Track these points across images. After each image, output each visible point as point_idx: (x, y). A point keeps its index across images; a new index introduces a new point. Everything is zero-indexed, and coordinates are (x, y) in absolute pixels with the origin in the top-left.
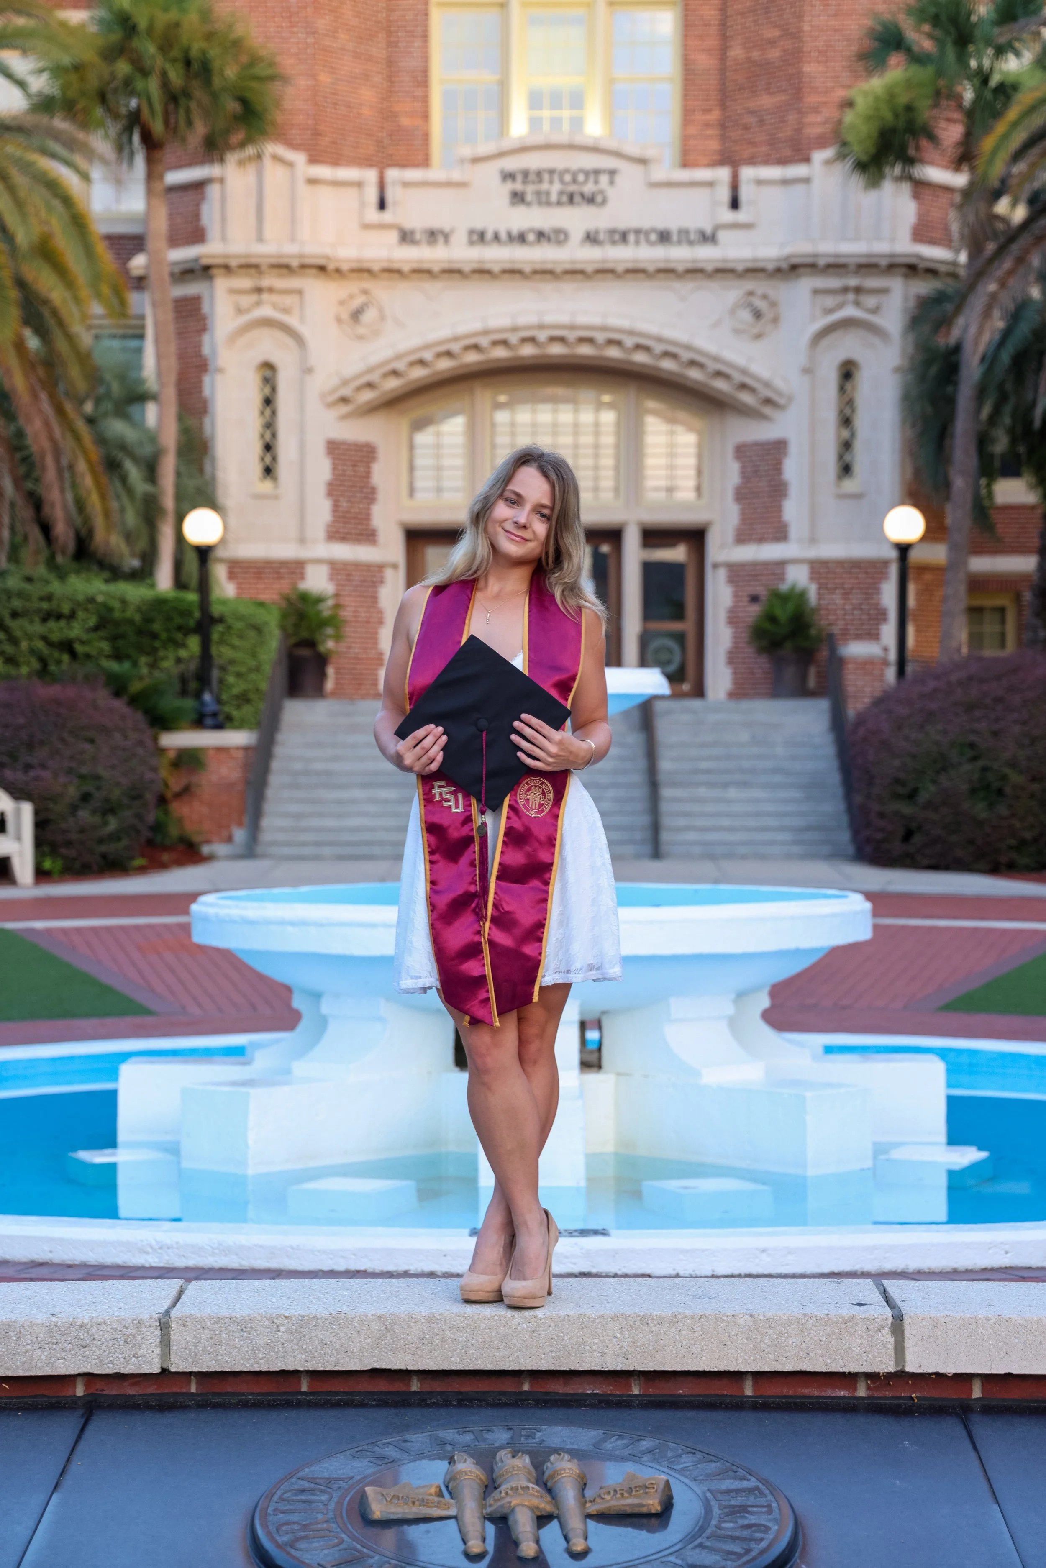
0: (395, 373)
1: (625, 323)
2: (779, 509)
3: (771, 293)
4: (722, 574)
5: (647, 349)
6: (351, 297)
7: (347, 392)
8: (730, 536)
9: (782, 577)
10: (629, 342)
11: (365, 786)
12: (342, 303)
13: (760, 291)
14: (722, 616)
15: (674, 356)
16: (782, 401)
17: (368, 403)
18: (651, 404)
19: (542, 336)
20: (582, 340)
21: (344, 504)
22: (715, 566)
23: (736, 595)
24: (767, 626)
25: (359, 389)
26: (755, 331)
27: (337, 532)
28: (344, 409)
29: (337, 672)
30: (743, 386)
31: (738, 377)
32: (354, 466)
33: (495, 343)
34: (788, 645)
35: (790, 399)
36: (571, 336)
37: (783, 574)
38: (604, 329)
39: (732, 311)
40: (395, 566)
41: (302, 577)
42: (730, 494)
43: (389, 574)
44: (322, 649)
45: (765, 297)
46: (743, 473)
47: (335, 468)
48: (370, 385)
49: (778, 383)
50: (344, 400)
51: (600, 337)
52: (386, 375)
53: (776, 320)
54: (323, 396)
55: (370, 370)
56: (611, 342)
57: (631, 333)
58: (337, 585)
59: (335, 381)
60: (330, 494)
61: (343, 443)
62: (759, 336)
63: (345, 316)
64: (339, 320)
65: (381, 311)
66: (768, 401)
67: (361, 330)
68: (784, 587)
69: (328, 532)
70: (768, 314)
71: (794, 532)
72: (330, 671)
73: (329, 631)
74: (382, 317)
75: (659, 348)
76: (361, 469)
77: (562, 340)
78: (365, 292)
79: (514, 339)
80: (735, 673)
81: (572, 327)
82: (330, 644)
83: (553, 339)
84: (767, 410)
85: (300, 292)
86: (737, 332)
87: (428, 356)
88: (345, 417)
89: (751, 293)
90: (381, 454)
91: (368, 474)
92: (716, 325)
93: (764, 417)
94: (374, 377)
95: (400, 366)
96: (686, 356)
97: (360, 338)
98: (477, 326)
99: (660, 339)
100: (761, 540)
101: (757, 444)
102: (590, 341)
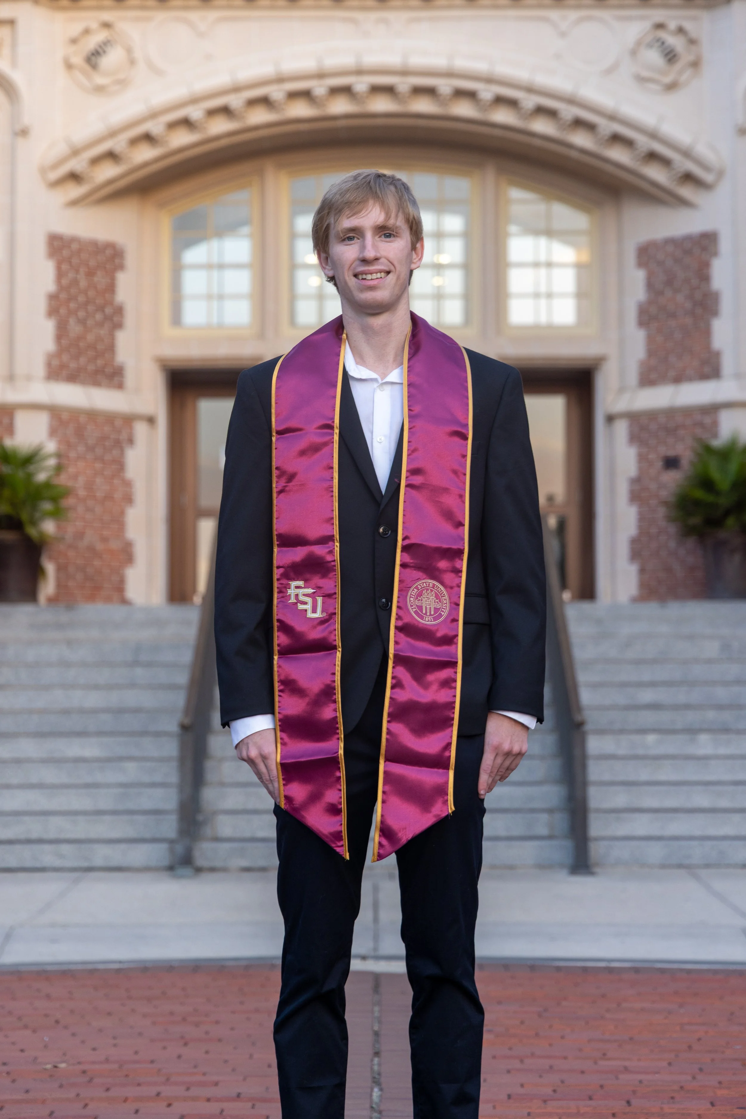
0: (148, 138)
1: (481, 66)
2: (707, 333)
3: (688, 26)
4: (622, 428)
5: (512, 103)
6: (87, 32)
7: (77, 165)
8: (633, 376)
9: (714, 428)
10: (487, 93)
11: (40, 735)
12: (74, 41)
13: (672, 25)
14: (623, 490)
15: (551, 113)
16: (708, 177)
17: (110, 182)
18: (516, 194)
19: (361, 84)
20: (418, 91)
21: (74, 328)
22: (610, 419)
23: (642, 458)
24: (699, 494)
25: (95, 161)
26: (668, 80)
27: (62, 366)
28: (75, 191)
29: (60, 569)
30: (652, 156)
31: (643, 142)
32: (90, 274)
33: (293, 95)
34: (731, 521)
35: (720, 174)
36: (403, 84)
37: (715, 424)
38: (450, 74)
39: (634, 53)
40: (151, 420)
41: (10, 430)
42: (632, 315)
43: (140, 429)
44: (32, 532)
45: (681, 30)
46: (650, 285)
47: (60, 275)
48: (111, 156)
49: (702, 150)
50: (74, 177)
51: (445, 86)
52: (134, 142)
53: (695, 64)
54: (43, 171)
55: (112, 134)
56: (460, 94)
57: (489, 80)
58: (60, 442)
59: (61, 149)
60: (52, 312)
61: (73, 239)
62: (671, 87)
63: (78, 60)
64: (69, 66)
65: (129, 51)
66: (688, 178)
67: (100, 80)
68: (717, 443)
69: (49, 364)
70: (686, 57)
71: (727, 365)
72: (50, 567)
73: (47, 506)
74: (132, 62)
75: (529, 102)
76: (101, 280)
77: (389, 90)
78: (107, 25)
79: (320, 89)
80: (642, 571)
81: (405, 73)
82: (49, 527)
83: (376, 90)
84: (686, 192)
85: (11, 22)
86: (641, 80)
87: (196, 113)
88: (74, 203)
89: (660, 26)
90: (130, 260)
91: (111, 288)
92: (610, 71)
93: (684, 203)
94: (118, 144)
95: (156, 127)
96: (568, 112)
97: (100, 89)
98: (267, 70)
99: (530, 90)
100: (678, 379)
101: (671, 241)
102: (430, 92)
